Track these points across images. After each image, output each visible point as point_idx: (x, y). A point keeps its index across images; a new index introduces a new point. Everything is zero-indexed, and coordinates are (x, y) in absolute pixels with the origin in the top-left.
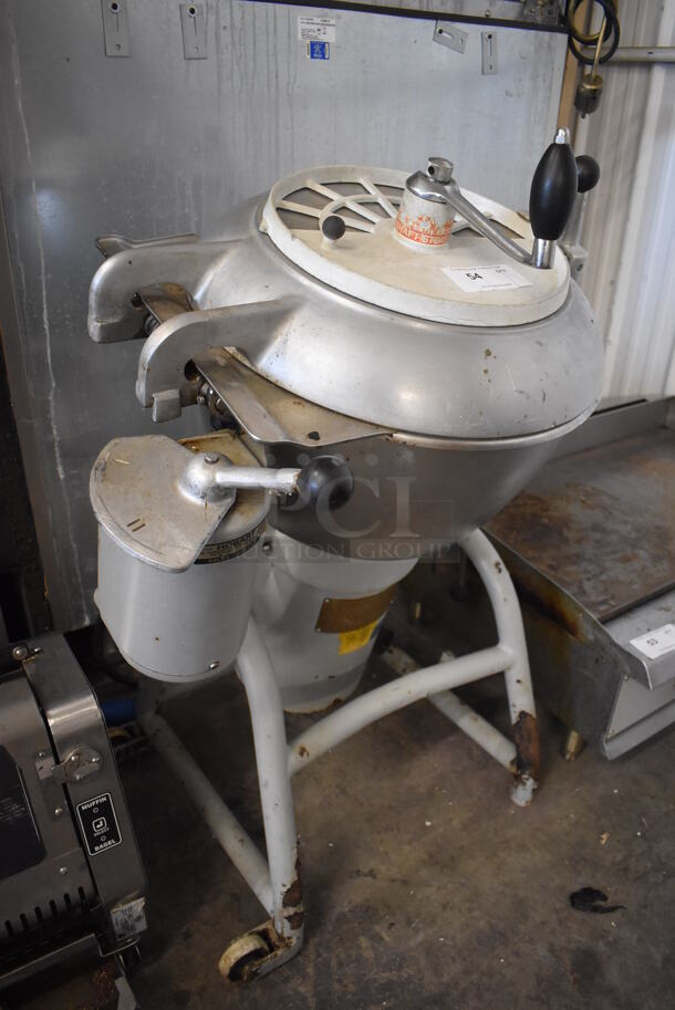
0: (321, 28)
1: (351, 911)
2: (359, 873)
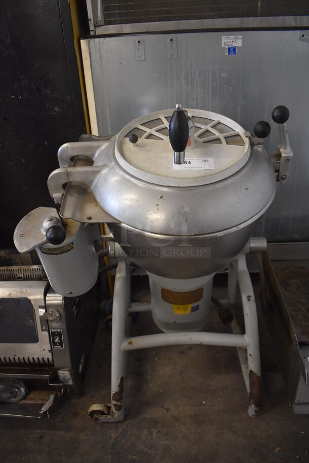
0: (234, 40)
1: (149, 418)
2: (163, 406)
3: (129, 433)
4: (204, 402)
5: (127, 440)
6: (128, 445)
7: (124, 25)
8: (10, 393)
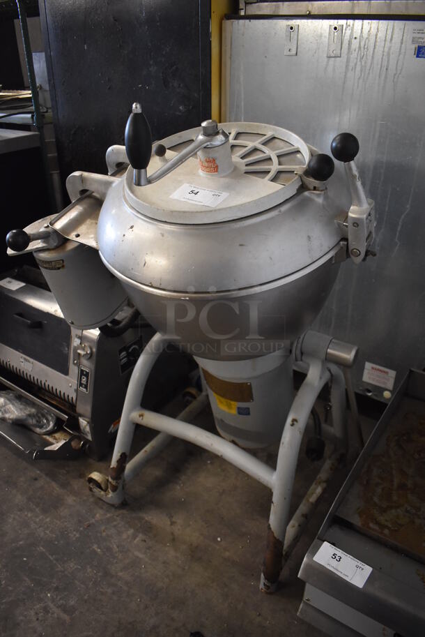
1: (147, 521)
2: (171, 517)
3: (115, 523)
4: (219, 539)
5: (106, 528)
6: (104, 534)
7: (281, 3)
8: (37, 421)
